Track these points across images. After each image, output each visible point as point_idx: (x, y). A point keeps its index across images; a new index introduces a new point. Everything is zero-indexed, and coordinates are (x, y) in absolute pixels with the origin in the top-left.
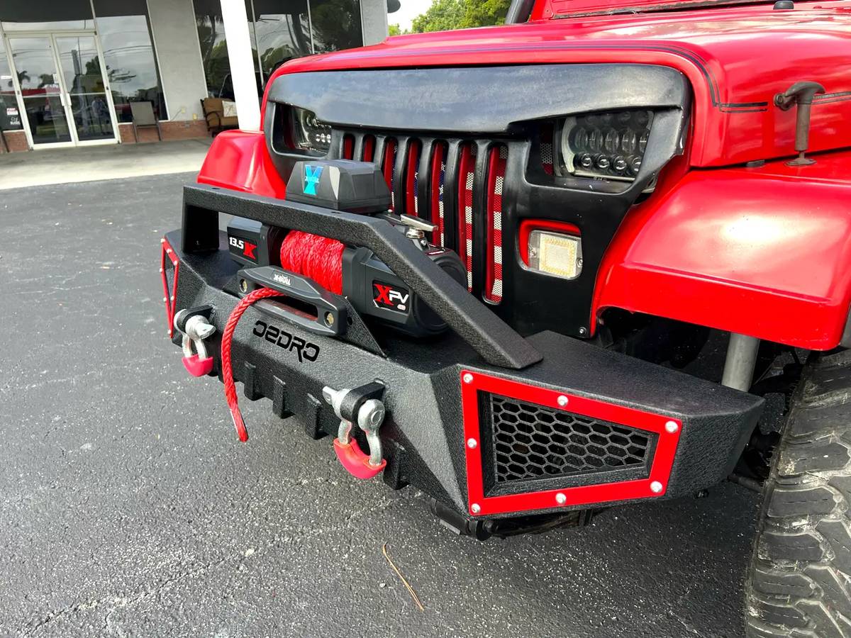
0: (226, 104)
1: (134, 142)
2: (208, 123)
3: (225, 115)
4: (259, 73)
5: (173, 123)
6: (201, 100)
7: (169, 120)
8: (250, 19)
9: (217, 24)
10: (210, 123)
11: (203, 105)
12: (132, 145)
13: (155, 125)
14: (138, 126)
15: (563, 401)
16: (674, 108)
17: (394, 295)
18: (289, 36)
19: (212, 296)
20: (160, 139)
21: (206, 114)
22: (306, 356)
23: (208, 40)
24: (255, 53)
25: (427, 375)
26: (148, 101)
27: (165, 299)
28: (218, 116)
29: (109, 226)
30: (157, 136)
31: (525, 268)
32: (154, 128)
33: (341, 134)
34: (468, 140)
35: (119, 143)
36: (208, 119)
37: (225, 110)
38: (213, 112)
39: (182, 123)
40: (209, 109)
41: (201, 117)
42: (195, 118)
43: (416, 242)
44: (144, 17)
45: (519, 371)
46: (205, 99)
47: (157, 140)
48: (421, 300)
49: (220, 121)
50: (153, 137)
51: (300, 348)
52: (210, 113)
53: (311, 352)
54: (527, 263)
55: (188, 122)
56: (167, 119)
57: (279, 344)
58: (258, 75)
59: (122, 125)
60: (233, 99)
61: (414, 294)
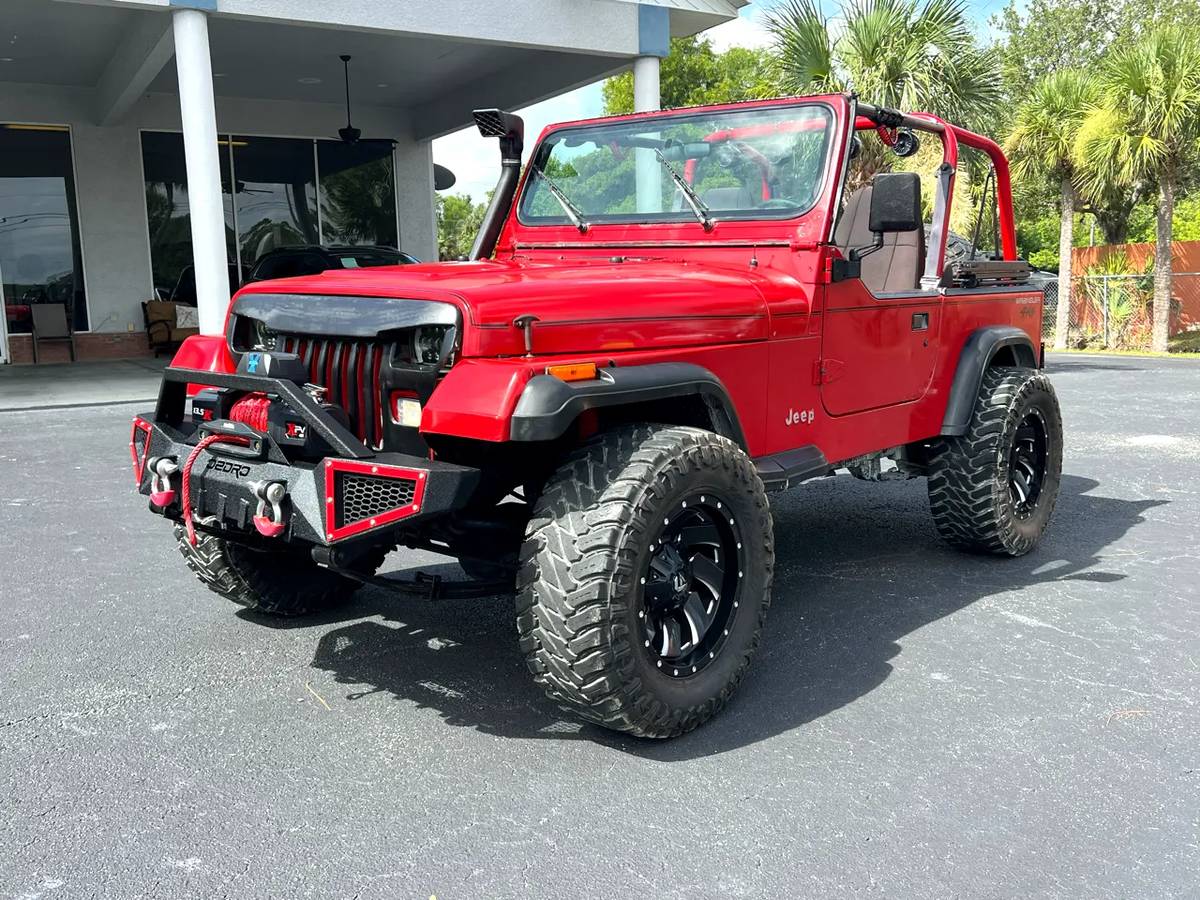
0: (182, 310)
1: (31, 363)
2: (150, 336)
3: (178, 327)
4: (236, 267)
5: (94, 336)
6: (143, 304)
7: (90, 331)
8: (226, 187)
9: (176, 192)
10: (154, 336)
11: (145, 311)
12: (27, 367)
13: (69, 338)
14: (41, 338)
15: (375, 470)
16: (452, 326)
17: (298, 428)
18: (289, 212)
19: (176, 448)
20: (73, 359)
21: (148, 324)
22: (241, 474)
23: (162, 213)
24: (230, 234)
25: (311, 471)
26: (59, 302)
27: (134, 463)
28: (168, 327)
29: (12, 463)
30: (67, 354)
31: (395, 422)
32: (66, 343)
33: (284, 338)
34: (363, 341)
35: (6, 363)
36: (151, 332)
37: (179, 318)
38: (160, 321)
39: (109, 336)
40: (153, 317)
41: (141, 328)
42: (131, 328)
43: (314, 399)
44: (61, 181)
45: (356, 459)
46: (150, 302)
47: (70, 362)
48: (313, 429)
49: (170, 333)
50: (62, 355)
51: (237, 470)
52: (155, 323)
53: (244, 471)
54: (396, 419)
55: (119, 335)
56: (87, 330)
57: (224, 470)
58: (232, 271)
59: (13, 337)
60: (194, 304)
61: (309, 426)
